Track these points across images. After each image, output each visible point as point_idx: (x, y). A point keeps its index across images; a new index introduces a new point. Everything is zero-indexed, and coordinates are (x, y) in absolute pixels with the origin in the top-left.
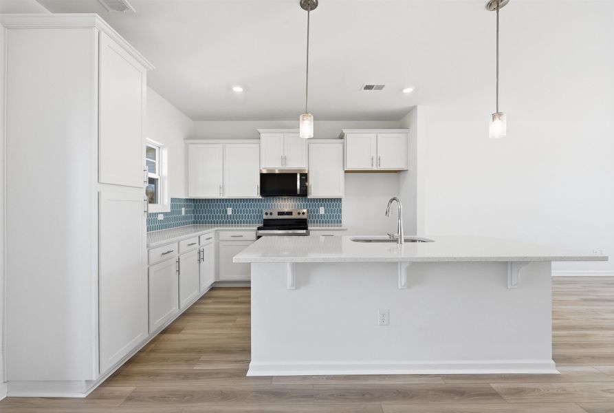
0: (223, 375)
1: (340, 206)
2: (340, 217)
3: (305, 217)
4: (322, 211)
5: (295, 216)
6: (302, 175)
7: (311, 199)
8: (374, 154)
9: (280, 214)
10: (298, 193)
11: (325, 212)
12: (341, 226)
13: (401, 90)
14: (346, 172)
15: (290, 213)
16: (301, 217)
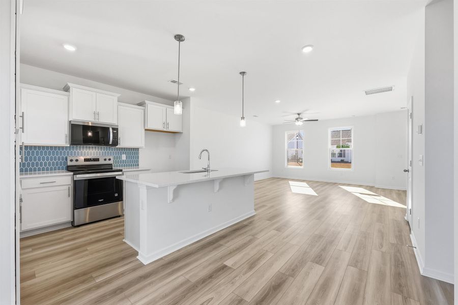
0: (128, 273)
1: (138, 153)
2: (137, 161)
3: (111, 162)
4: (124, 157)
5: (101, 162)
6: (113, 129)
7: (120, 149)
8: (164, 120)
9: (86, 160)
10: (111, 143)
11: (127, 158)
12: (138, 168)
13: (189, 88)
14: (146, 130)
15: (97, 160)
16: (107, 162)
